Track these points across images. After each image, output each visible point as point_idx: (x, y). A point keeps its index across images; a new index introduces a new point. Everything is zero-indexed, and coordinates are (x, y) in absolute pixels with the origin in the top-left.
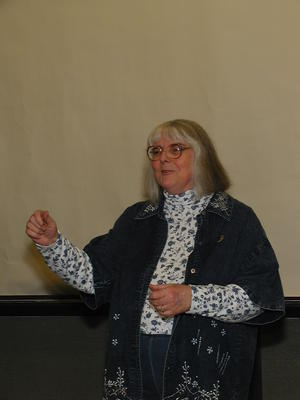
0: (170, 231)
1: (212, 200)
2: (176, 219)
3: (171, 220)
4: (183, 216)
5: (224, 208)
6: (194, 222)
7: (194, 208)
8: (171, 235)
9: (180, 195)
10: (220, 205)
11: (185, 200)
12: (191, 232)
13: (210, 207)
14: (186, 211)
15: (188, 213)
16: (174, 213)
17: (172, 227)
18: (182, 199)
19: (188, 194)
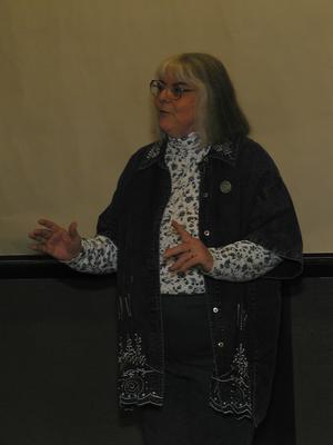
0: (173, 179)
2: (179, 164)
3: (174, 166)
4: (187, 161)
6: (195, 167)
7: (197, 152)
9: (184, 139)
10: (225, 149)
11: (189, 143)
14: (189, 157)
15: (192, 159)
16: (178, 157)
17: (175, 175)
18: (185, 143)
19: (191, 136)
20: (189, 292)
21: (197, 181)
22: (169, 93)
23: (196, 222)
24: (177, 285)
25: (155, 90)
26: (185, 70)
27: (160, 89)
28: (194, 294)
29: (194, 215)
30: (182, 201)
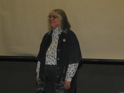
1: (63, 30)
4: (56, 35)
5: (66, 32)
6: (58, 36)
7: (59, 32)
8: (53, 40)
9: (55, 29)
10: (65, 32)
12: (57, 38)
13: (62, 32)
14: (57, 33)
17: (53, 38)
18: (56, 30)
19: (57, 29)
20: (54, 64)
21: (58, 39)
22: (52, 18)
23: (56, 48)
24: (51, 62)
25: (49, 18)
26: (56, 13)
27: (50, 17)
28: (55, 65)
29: (56, 46)
30: (55, 43)
